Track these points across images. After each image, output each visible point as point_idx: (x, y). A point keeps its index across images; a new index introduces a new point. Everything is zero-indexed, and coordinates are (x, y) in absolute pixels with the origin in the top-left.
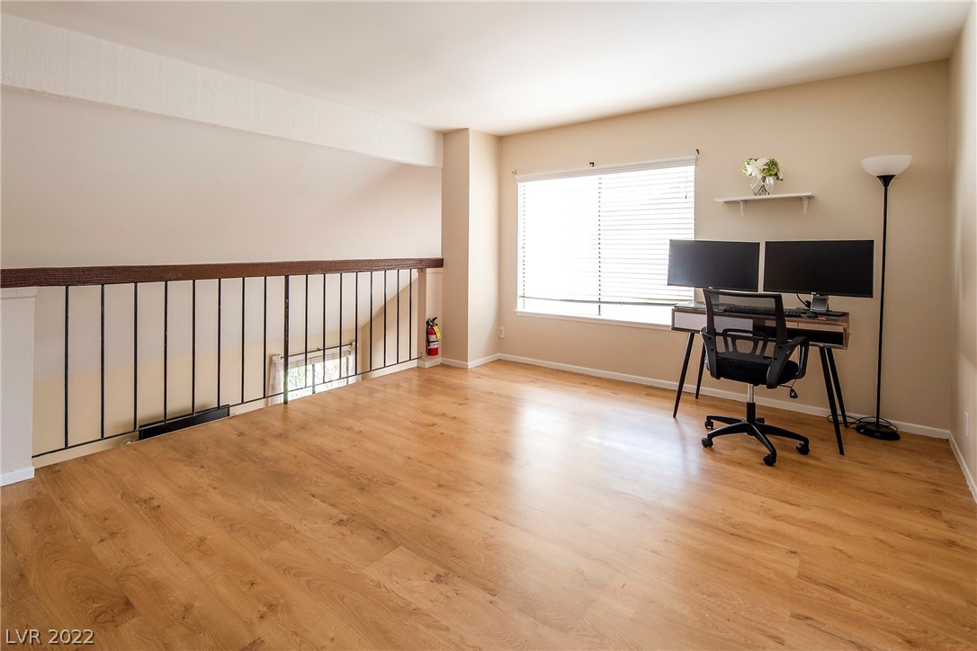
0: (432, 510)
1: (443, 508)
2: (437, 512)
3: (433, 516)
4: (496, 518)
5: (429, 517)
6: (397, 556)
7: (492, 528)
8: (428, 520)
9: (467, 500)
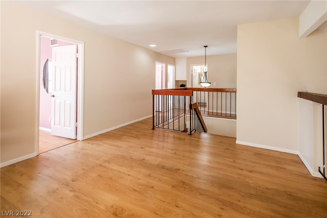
0: (152, 176)
1: (148, 177)
2: (149, 176)
3: (150, 174)
4: (129, 175)
5: (152, 174)
6: (156, 163)
7: (131, 172)
8: (152, 172)
9: (140, 181)
